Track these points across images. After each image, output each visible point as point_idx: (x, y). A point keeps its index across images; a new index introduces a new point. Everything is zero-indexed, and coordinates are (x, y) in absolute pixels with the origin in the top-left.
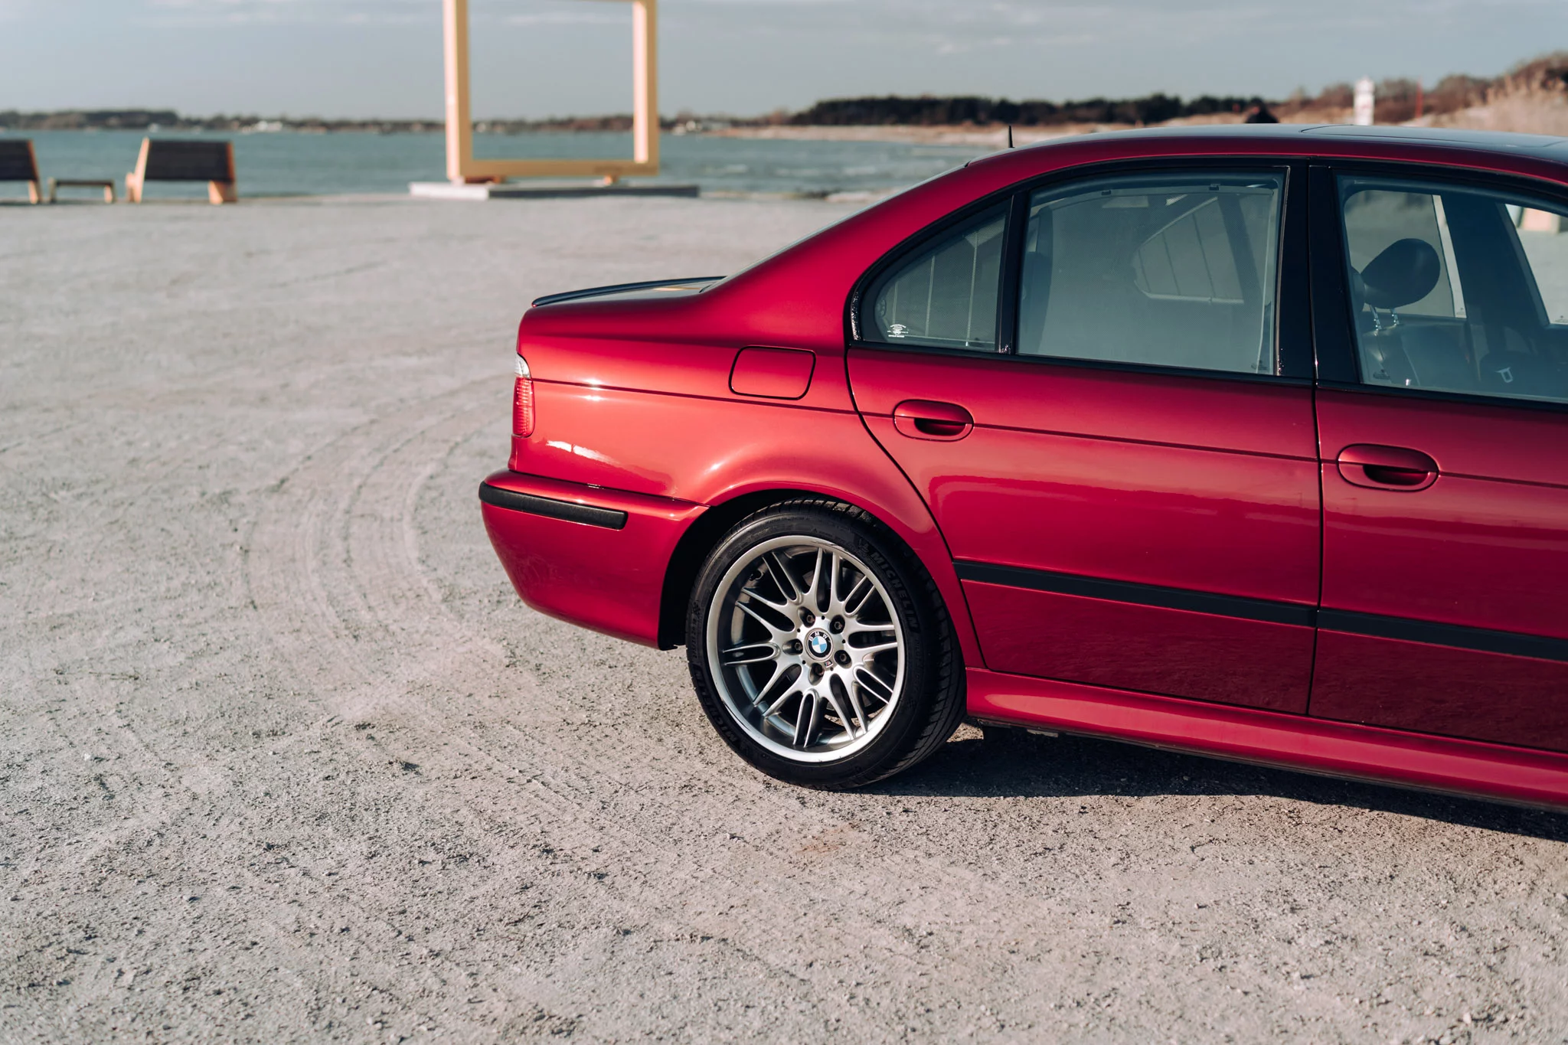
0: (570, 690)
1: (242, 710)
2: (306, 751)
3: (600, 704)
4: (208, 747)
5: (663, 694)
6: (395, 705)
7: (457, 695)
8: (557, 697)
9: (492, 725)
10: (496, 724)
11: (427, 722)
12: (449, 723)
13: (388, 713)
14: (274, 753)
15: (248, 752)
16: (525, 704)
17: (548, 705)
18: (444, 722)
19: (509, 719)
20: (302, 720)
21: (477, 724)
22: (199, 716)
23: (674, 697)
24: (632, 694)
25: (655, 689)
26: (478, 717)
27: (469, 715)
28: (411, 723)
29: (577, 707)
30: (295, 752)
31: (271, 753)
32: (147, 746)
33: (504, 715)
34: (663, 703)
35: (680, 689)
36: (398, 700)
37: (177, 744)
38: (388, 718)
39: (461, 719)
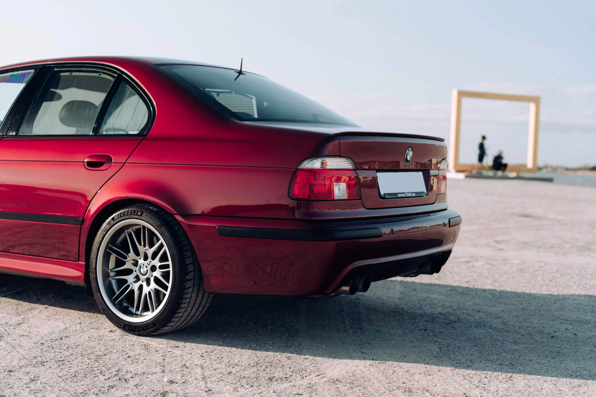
0: (471, 375)
1: (269, 364)
2: (294, 393)
3: (490, 386)
4: (238, 383)
5: (532, 385)
6: (360, 372)
7: (400, 370)
8: (462, 378)
9: (416, 391)
10: (419, 391)
11: (376, 384)
12: (389, 386)
13: (354, 375)
14: (274, 392)
15: (260, 389)
16: (441, 381)
17: (455, 383)
18: (387, 386)
19: (428, 388)
20: (301, 374)
21: (407, 389)
22: (243, 364)
23: (540, 388)
24: (511, 382)
25: (528, 381)
26: (409, 385)
27: (403, 383)
28: (366, 384)
29: (475, 386)
30: (287, 393)
31: (272, 391)
32: (204, 378)
33: (426, 386)
34: (532, 390)
35: (544, 383)
36: (363, 368)
37: (222, 379)
38: (353, 378)
39: (398, 385)
